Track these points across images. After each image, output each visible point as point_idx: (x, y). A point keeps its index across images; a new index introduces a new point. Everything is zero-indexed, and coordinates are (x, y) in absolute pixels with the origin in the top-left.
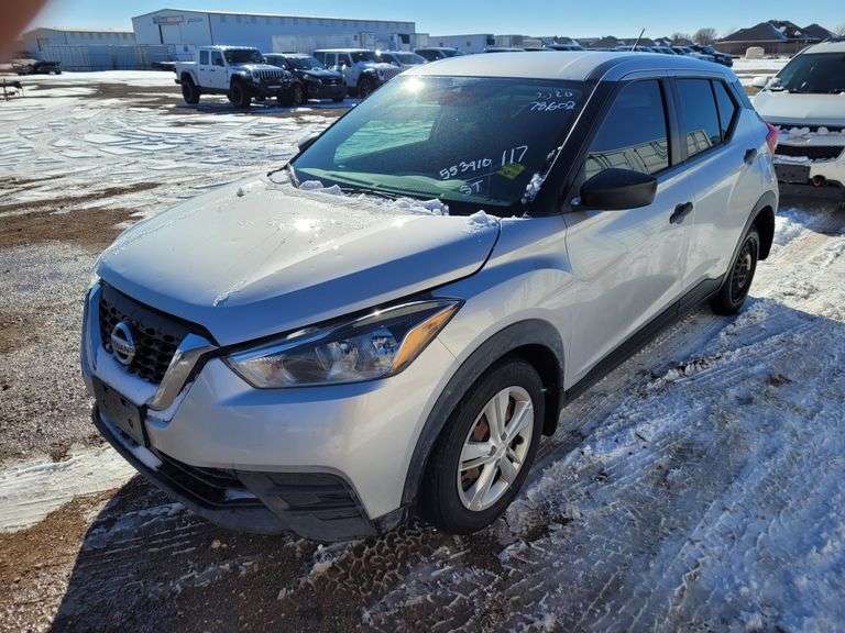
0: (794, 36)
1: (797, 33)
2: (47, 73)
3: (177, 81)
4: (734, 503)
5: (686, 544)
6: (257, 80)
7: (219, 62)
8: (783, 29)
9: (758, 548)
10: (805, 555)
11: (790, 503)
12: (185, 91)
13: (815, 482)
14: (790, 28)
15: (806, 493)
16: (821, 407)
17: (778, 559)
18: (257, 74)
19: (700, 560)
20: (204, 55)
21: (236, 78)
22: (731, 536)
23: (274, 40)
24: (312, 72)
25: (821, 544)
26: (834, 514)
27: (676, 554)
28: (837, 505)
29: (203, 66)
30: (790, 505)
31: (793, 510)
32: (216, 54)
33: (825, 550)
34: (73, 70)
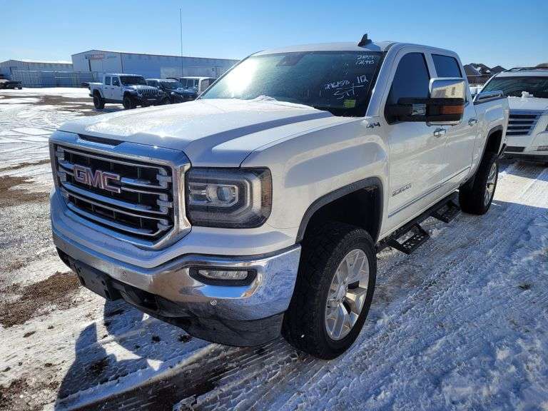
0: (486, 73)
1: (488, 71)
2: (13, 88)
3: (91, 95)
4: (335, 368)
5: (295, 395)
6: (140, 95)
7: (117, 84)
8: (479, 69)
9: (339, 396)
10: (365, 401)
11: (370, 367)
12: (95, 101)
13: (391, 353)
14: (484, 68)
15: (383, 360)
16: (413, 305)
17: (348, 403)
18: (140, 91)
19: (299, 405)
20: (108, 79)
21: (127, 94)
22: (325, 389)
23: (162, 71)
24: (178, 90)
25: (378, 394)
26: (394, 374)
27: (286, 401)
28: (398, 368)
29: (107, 86)
30: (370, 368)
31: (370, 372)
32: (115, 78)
33: (379, 397)
34: (30, 87)
